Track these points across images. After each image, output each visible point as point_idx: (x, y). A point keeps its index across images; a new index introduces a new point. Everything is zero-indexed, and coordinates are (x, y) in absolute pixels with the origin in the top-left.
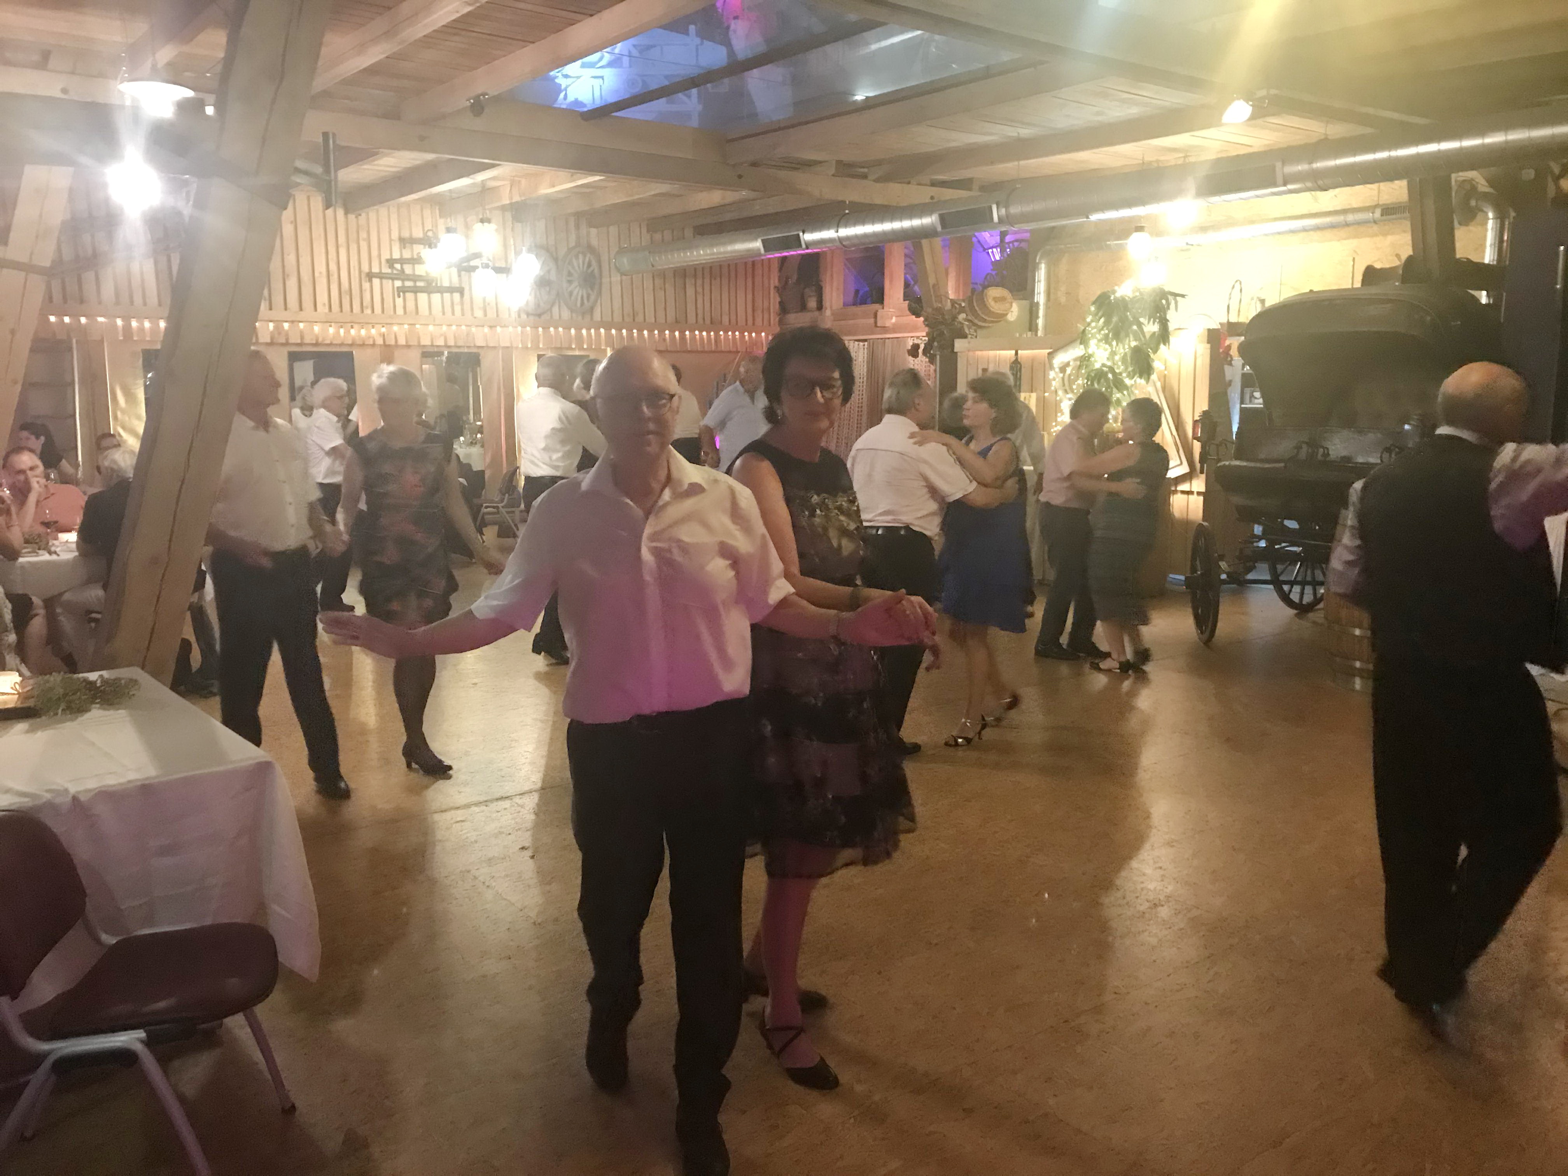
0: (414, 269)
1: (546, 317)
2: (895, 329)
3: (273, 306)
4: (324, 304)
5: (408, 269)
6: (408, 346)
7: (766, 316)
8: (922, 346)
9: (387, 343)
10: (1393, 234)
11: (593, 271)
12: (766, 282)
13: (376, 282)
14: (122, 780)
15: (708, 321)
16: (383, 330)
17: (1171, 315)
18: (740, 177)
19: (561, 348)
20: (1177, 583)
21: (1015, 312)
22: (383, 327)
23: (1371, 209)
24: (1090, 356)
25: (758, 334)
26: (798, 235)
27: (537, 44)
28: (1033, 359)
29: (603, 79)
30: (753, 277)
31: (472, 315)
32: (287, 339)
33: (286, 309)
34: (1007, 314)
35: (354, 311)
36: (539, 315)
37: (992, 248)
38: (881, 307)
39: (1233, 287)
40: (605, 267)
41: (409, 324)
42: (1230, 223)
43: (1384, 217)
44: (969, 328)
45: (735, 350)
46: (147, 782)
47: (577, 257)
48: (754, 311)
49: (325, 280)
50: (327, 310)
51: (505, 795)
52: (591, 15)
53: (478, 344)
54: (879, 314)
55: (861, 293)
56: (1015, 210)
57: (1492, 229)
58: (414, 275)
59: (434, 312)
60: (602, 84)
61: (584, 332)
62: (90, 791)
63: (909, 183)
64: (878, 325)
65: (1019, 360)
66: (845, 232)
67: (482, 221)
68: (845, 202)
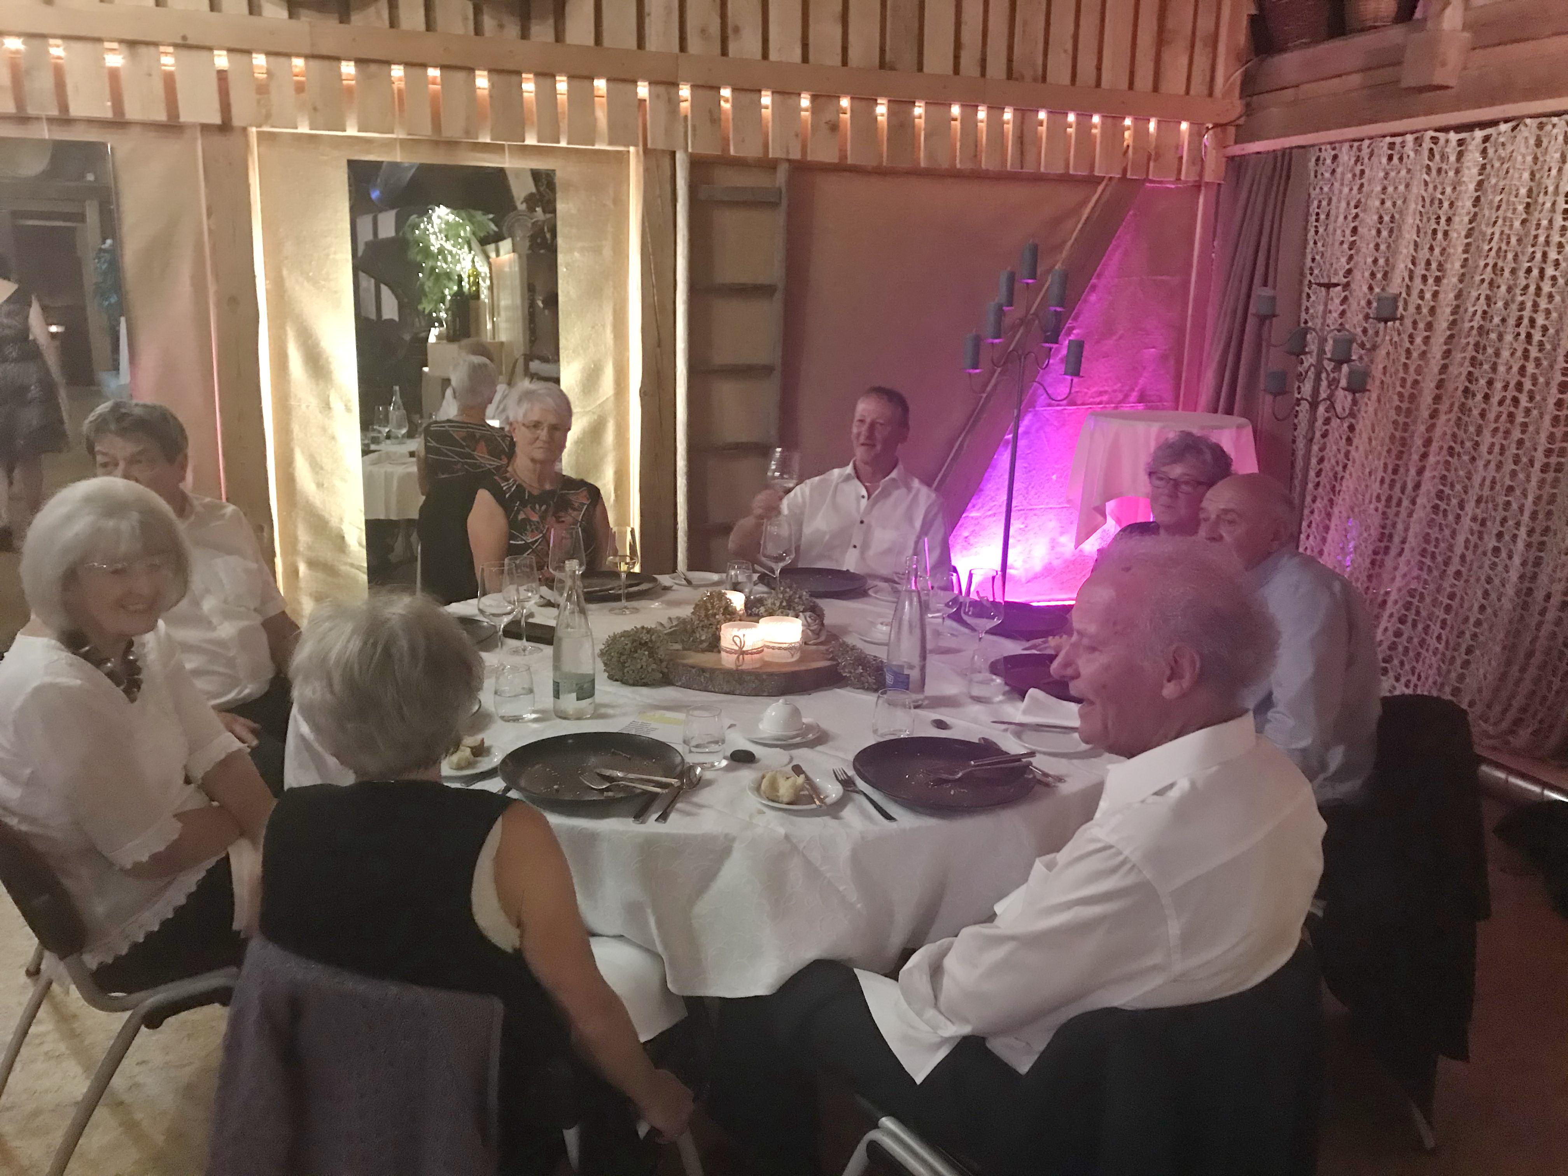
7: (1201, 61)
45: (1085, 174)
61: (529, 86)
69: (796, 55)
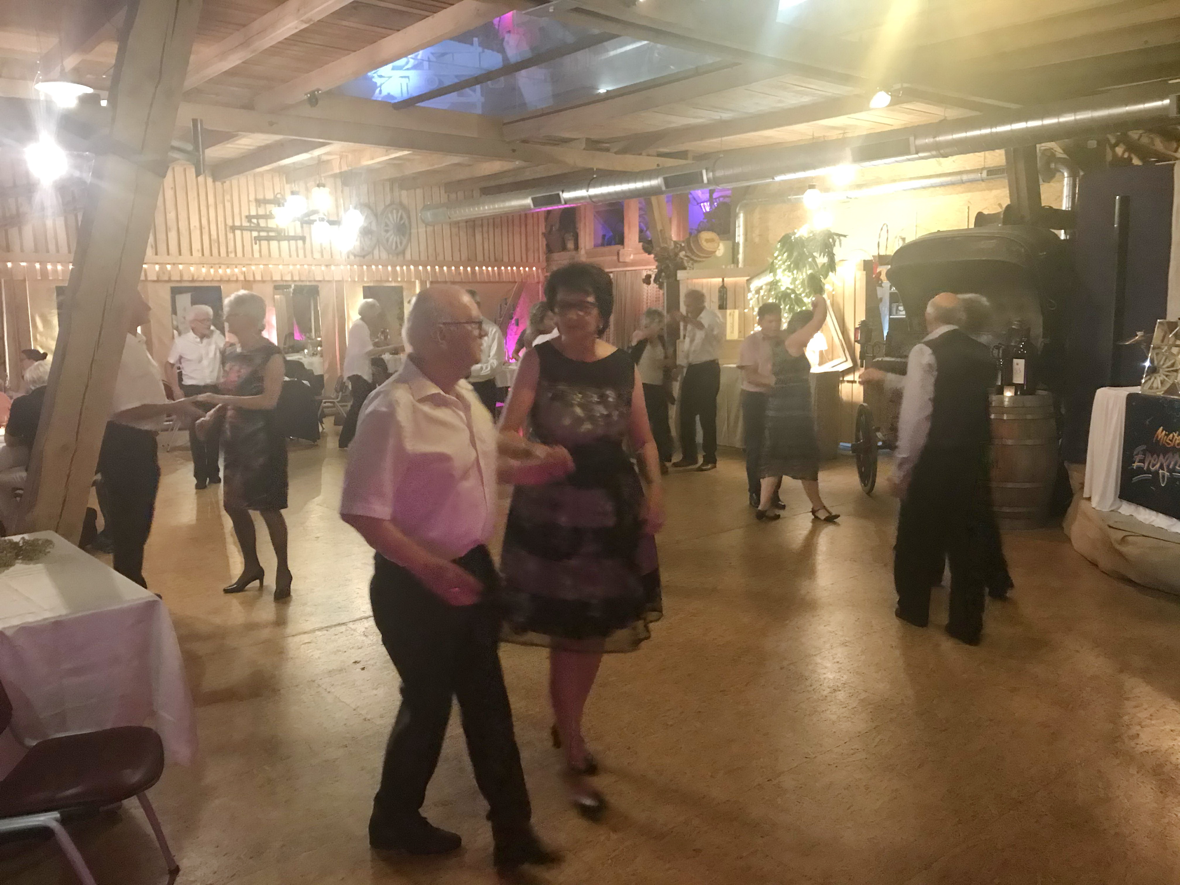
0: (267, 223)
1: (369, 257)
2: (633, 263)
3: (158, 253)
4: (198, 251)
5: (262, 223)
6: (263, 281)
7: (536, 255)
8: (653, 277)
9: (247, 279)
10: (996, 189)
11: (404, 223)
12: (536, 228)
13: (238, 233)
14: (39, 618)
15: (492, 259)
16: (244, 269)
17: (836, 250)
18: (514, 151)
19: (381, 281)
20: (845, 448)
21: (721, 249)
22: (244, 267)
23: (980, 170)
24: (777, 282)
25: (531, 268)
26: (558, 195)
27: (358, 52)
28: (735, 285)
29: (409, 78)
30: (526, 225)
31: (312, 257)
32: (170, 278)
33: (168, 254)
34: (715, 252)
35: (222, 255)
36: (364, 257)
37: (703, 202)
38: (622, 247)
39: (882, 229)
40: (413, 219)
41: (264, 265)
42: (878, 182)
43: (990, 177)
44: (688, 262)
45: (513, 280)
46: (59, 619)
47: (392, 213)
48: (527, 250)
49: (198, 232)
50: (200, 255)
51: (341, 622)
52: (398, 30)
53: (317, 279)
54: (621, 253)
55: (606, 238)
56: (719, 173)
57: (1067, 184)
58: (267, 227)
59: (283, 254)
60: (408, 82)
61: (398, 268)
62: (14, 627)
63: (640, 154)
64: (621, 260)
65: (725, 285)
66: (594, 191)
67: (318, 186)
68: (593, 169)
69: (451, 259)
